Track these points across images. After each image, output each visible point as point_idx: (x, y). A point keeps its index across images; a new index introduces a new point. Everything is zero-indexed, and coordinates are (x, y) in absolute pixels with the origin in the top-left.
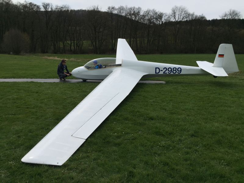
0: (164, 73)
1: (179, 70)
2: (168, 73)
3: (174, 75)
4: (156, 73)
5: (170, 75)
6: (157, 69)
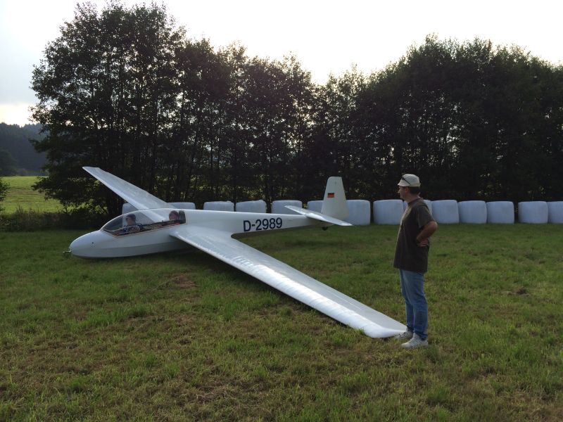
0: (257, 229)
1: (279, 221)
2: (263, 229)
3: (273, 232)
4: (245, 230)
5: (266, 232)
6: (247, 224)
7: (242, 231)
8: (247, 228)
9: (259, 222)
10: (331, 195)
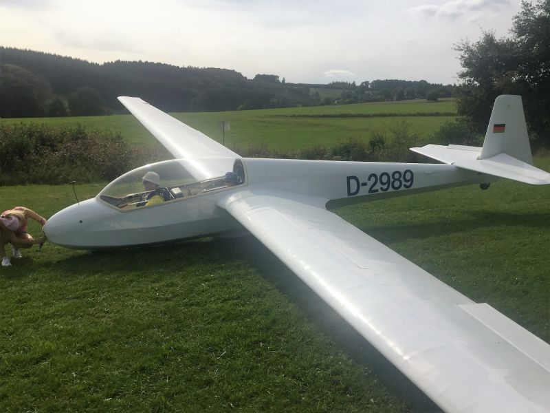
0: (370, 191)
2: (380, 191)
3: (398, 194)
4: (349, 194)
5: (385, 196)
6: (353, 182)
7: (345, 195)
8: (353, 189)
9: (373, 179)
10: (499, 128)
